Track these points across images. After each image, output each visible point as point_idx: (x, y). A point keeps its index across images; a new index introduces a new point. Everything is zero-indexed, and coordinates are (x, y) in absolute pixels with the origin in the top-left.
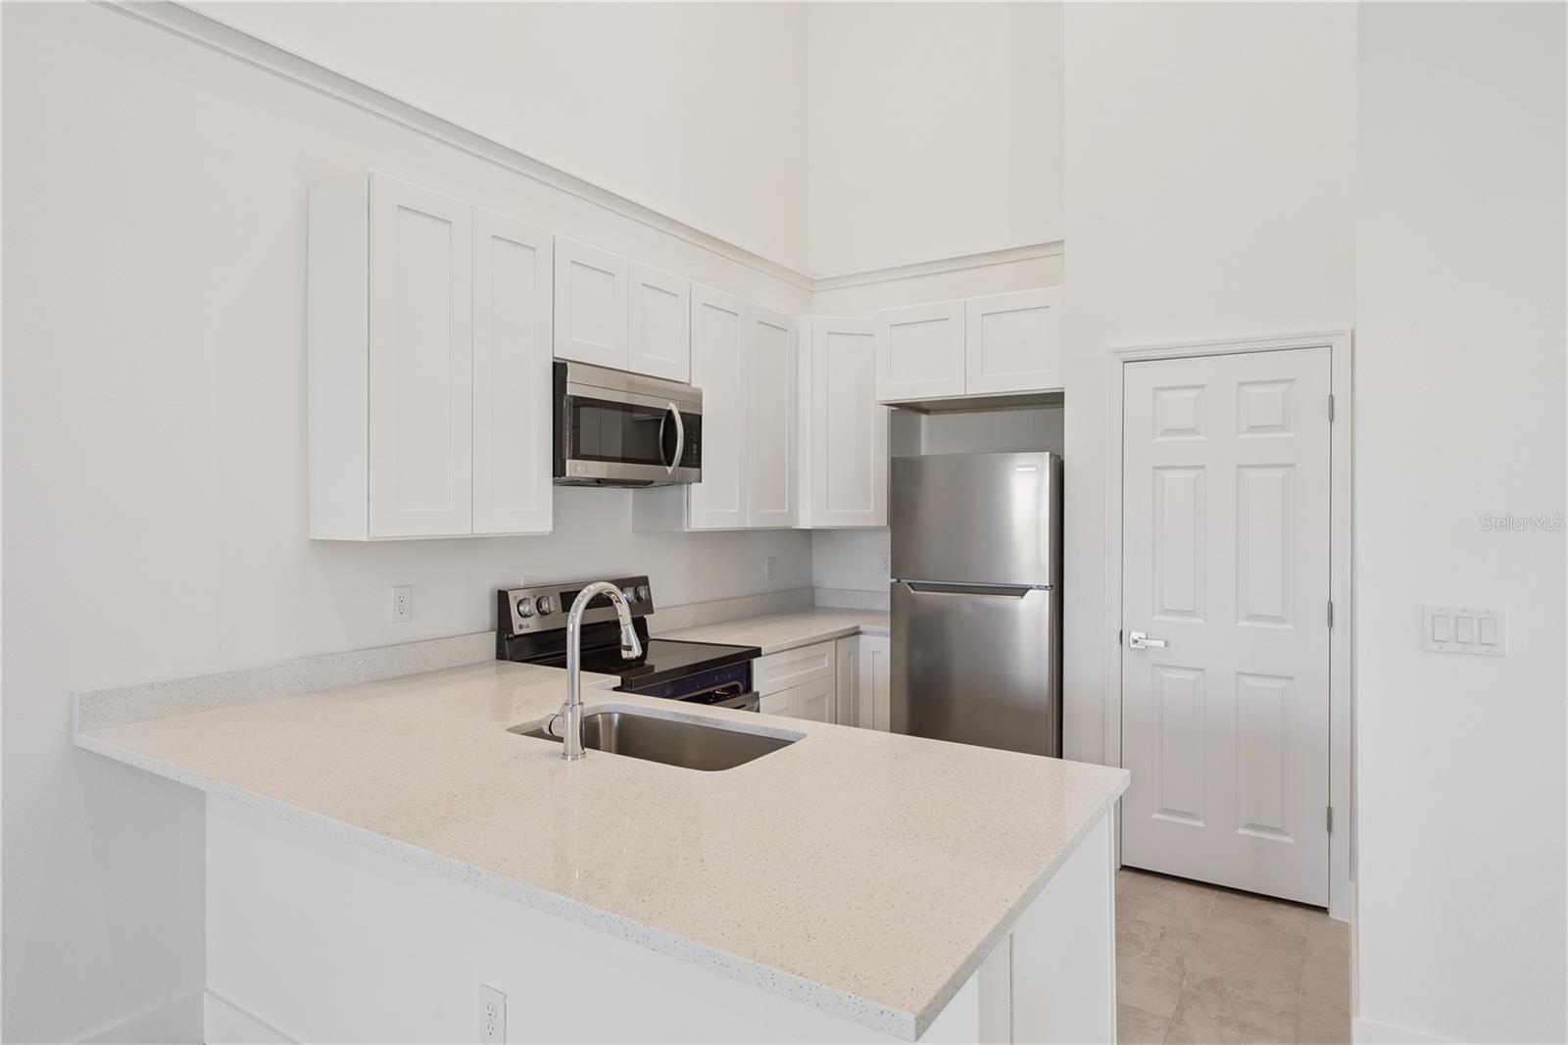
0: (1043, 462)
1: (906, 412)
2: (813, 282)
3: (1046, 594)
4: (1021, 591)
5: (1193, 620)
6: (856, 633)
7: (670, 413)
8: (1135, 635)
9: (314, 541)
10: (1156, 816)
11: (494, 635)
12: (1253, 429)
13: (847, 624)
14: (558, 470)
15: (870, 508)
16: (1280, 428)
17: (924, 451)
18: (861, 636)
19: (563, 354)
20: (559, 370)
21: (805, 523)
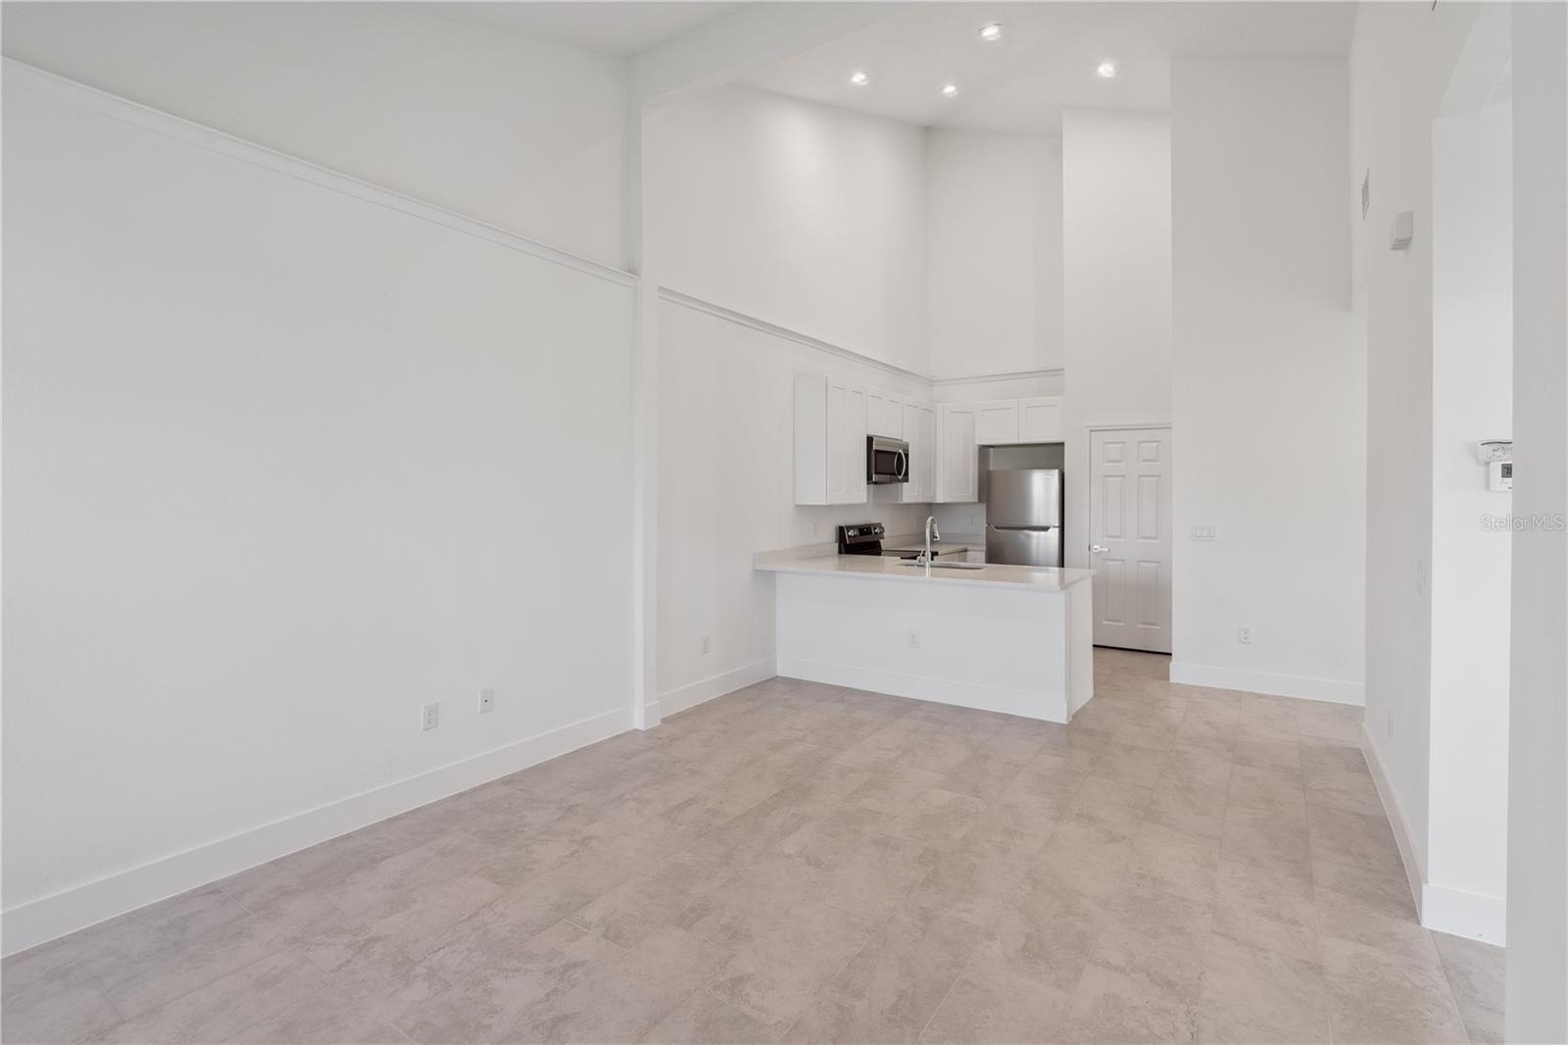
0: (1056, 473)
1: (984, 450)
2: (932, 381)
3: (1057, 530)
4: (1046, 529)
5: (1120, 540)
6: (966, 551)
7: (900, 454)
8: (1095, 547)
9: (797, 506)
10: (1105, 622)
11: (837, 544)
12: (1144, 461)
13: (962, 547)
14: (869, 478)
15: (969, 492)
16: (1155, 461)
17: (991, 469)
18: (969, 553)
19: (871, 433)
20: (870, 440)
21: (940, 499)
